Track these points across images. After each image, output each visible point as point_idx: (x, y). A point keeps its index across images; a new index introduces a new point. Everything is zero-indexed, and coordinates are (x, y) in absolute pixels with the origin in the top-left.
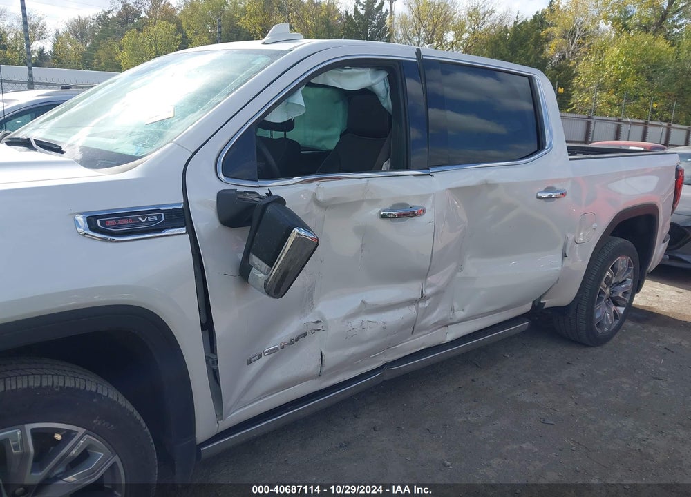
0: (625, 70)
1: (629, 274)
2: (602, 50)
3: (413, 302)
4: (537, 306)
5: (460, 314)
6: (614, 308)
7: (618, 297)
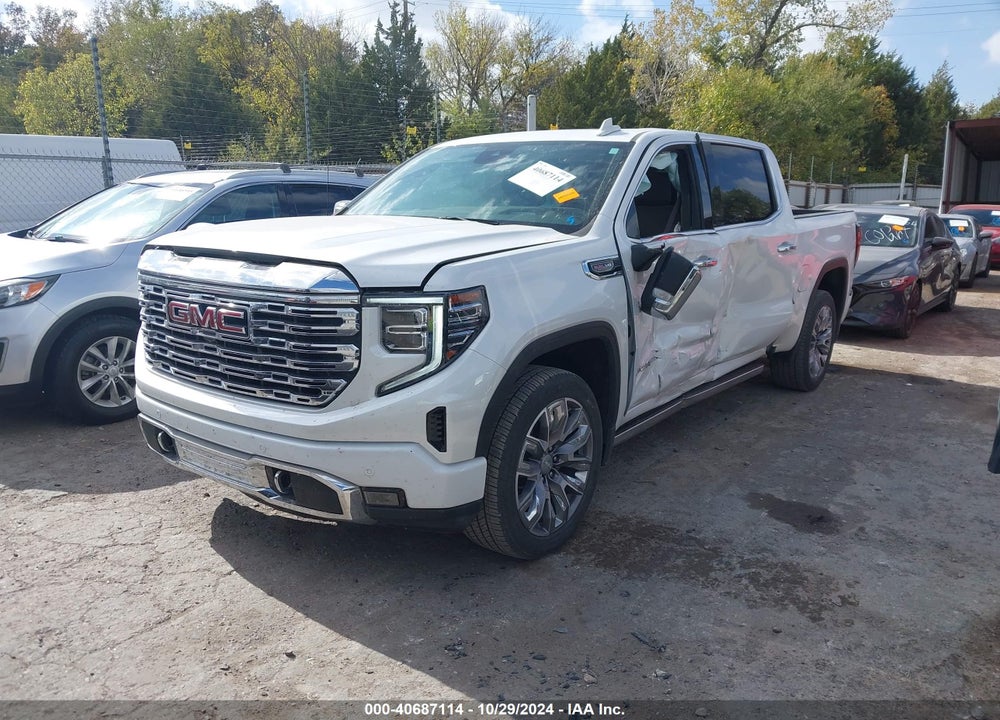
0: (726, 115)
1: (830, 325)
2: (695, 89)
3: (703, 340)
4: (771, 350)
5: (725, 355)
6: (820, 355)
7: (822, 345)
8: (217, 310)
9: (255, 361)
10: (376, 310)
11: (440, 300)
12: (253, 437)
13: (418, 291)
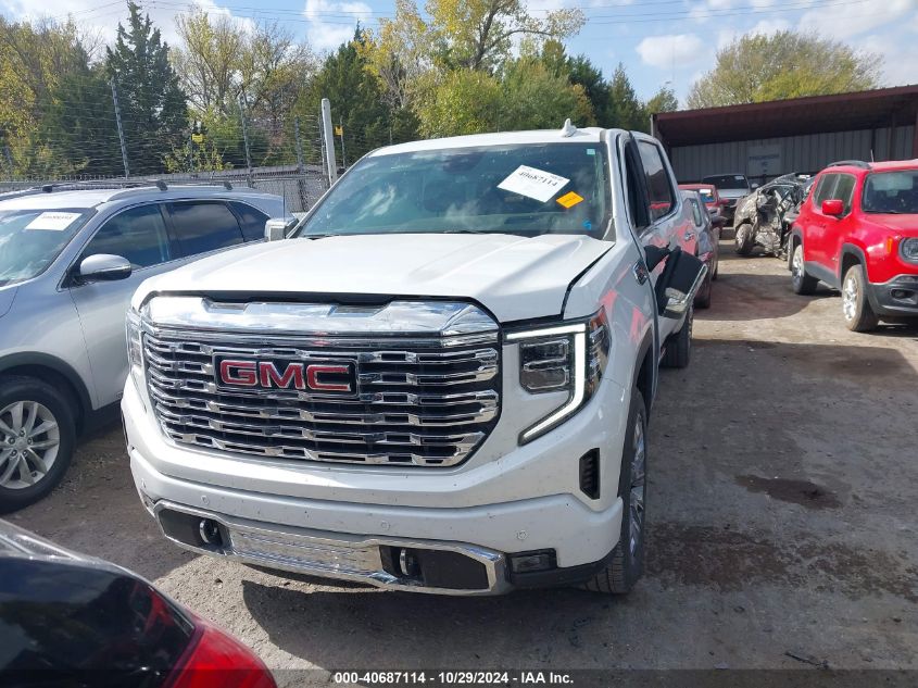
0: (464, 114)
8: (306, 366)
9: (362, 423)
10: (515, 347)
11: (582, 327)
12: (371, 515)
13: (557, 320)
